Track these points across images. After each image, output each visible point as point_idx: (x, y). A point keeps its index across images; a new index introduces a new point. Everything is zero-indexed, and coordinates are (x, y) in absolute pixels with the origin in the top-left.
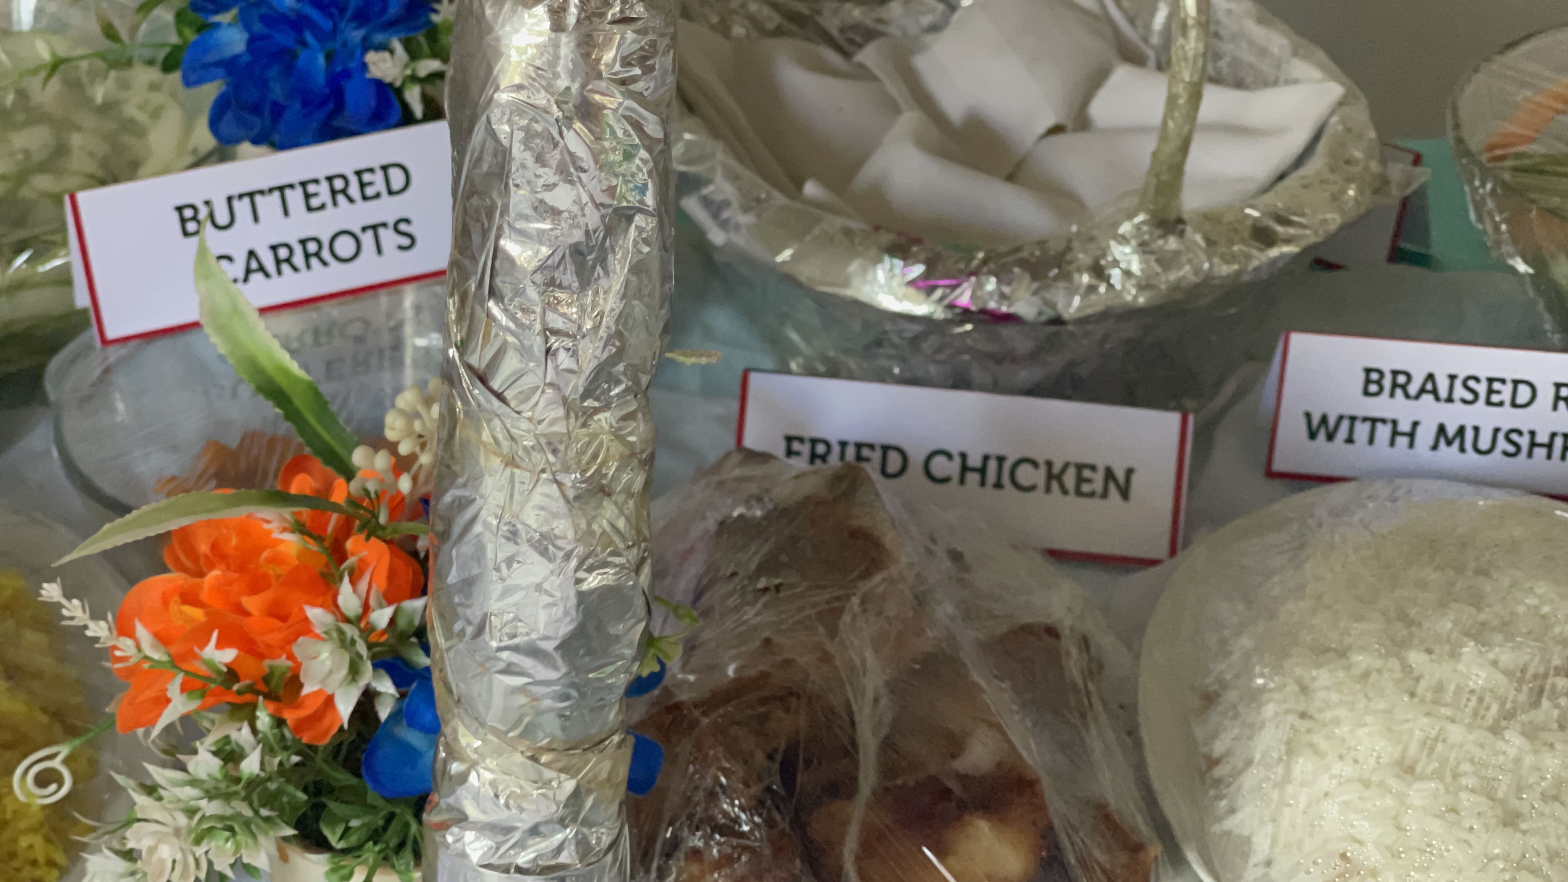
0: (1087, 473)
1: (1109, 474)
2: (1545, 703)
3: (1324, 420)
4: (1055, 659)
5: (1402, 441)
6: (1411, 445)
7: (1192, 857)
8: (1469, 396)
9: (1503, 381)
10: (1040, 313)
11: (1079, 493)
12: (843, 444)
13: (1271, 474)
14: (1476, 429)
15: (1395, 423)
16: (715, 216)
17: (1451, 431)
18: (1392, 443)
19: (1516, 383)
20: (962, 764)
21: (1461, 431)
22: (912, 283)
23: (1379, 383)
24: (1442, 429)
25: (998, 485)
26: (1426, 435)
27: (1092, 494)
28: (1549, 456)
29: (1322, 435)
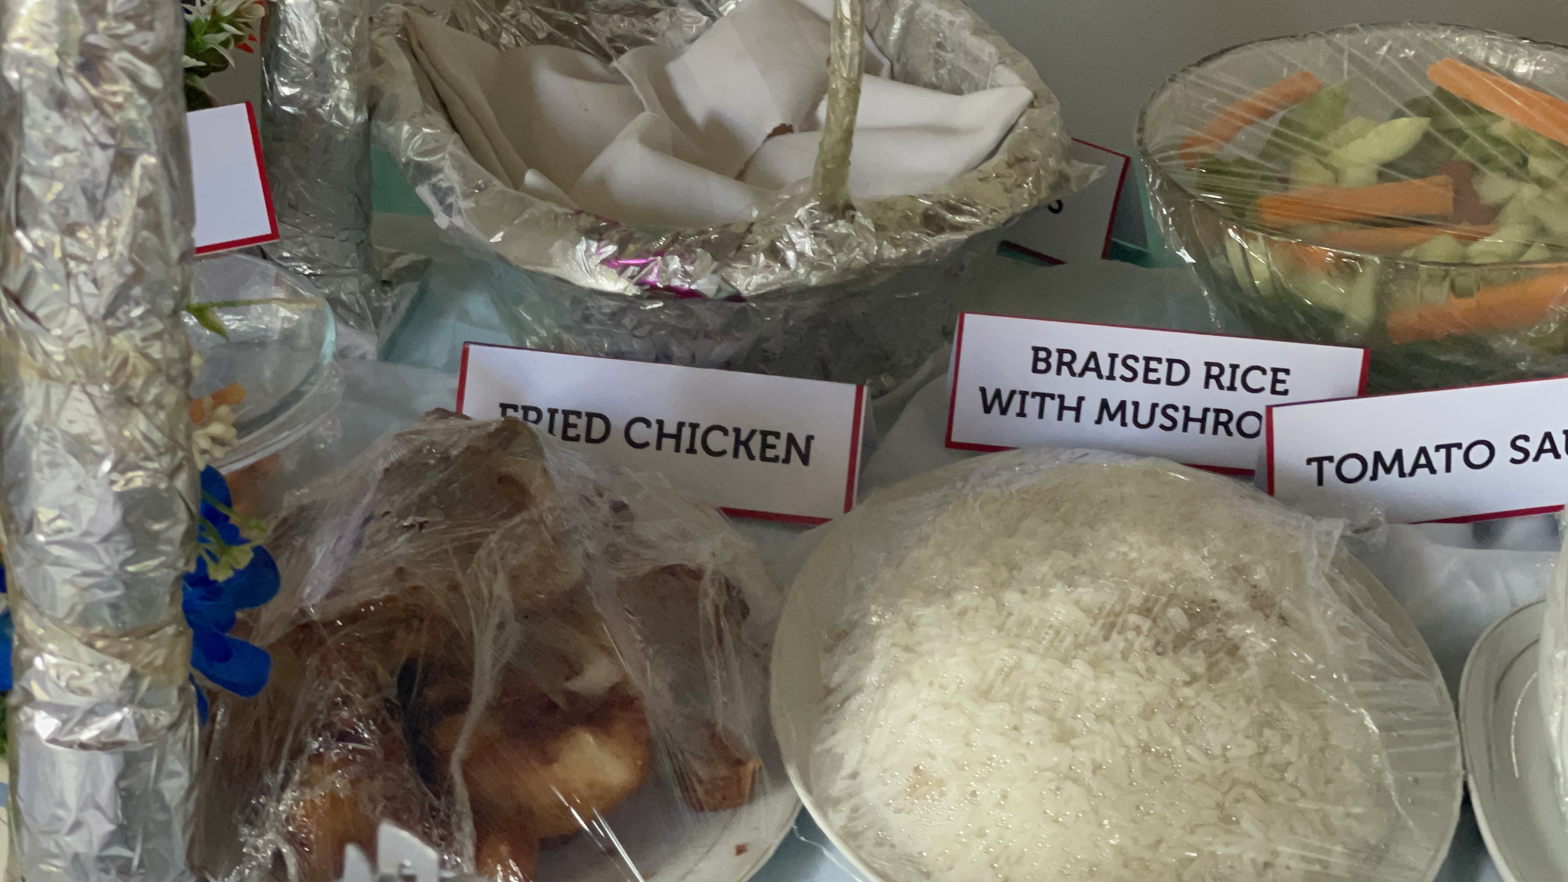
0: (771, 440)
1: (791, 440)
2: (1115, 636)
3: (998, 394)
4: (692, 597)
5: (1069, 415)
6: (1077, 419)
7: (792, 772)
8: (1129, 374)
9: (1159, 360)
10: (719, 290)
11: (764, 458)
12: (553, 412)
13: (950, 444)
14: (1136, 404)
15: (1062, 397)
16: (441, 202)
17: (1113, 406)
18: (1060, 418)
19: (1171, 362)
20: (576, 685)
21: (1122, 406)
22: (606, 262)
23: (1046, 360)
24: (1104, 404)
25: (691, 450)
26: (1091, 409)
27: (776, 459)
28: (1203, 430)
29: (996, 408)
